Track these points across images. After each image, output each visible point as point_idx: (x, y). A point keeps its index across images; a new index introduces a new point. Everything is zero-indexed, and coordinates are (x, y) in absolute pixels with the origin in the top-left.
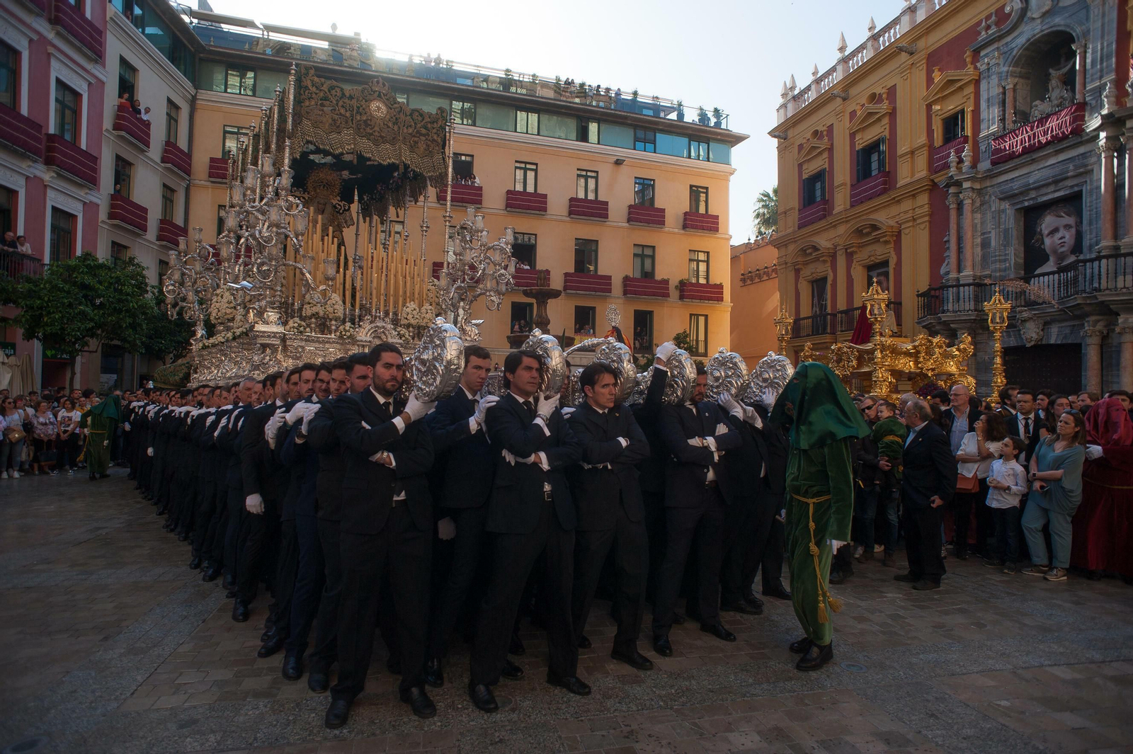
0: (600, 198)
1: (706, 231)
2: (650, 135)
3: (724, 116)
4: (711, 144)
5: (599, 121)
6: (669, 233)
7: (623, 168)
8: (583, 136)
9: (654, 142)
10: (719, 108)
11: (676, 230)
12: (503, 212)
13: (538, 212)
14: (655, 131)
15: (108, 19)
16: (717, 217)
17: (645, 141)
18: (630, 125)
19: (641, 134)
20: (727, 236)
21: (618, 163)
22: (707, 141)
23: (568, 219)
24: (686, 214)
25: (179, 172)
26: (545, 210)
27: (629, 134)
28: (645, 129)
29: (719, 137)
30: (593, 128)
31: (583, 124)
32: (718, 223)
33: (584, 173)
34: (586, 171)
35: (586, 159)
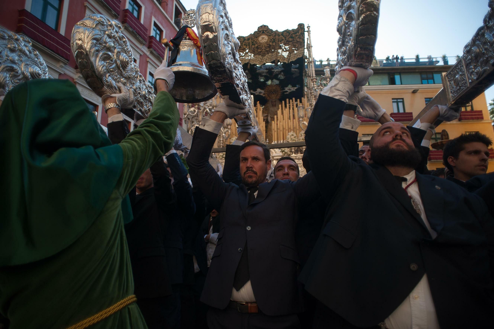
0: (407, 111)
1: (475, 120)
2: (430, 76)
5: (400, 74)
6: (451, 124)
7: (418, 95)
8: (393, 82)
9: (433, 78)
14: (432, 73)
16: (481, 111)
17: (427, 79)
18: (417, 72)
19: (424, 76)
21: (414, 92)
27: (418, 77)
28: (426, 73)
30: (397, 78)
31: (391, 77)
32: (482, 115)
33: (395, 100)
34: (397, 99)
35: (396, 93)
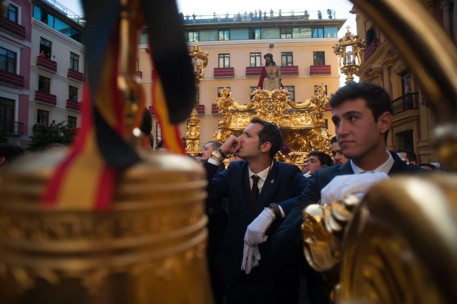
1: (323, 75)
2: (289, 30)
3: (333, 12)
4: (325, 29)
5: (260, 28)
6: (302, 78)
8: (252, 36)
9: (291, 33)
10: (330, 9)
11: (306, 76)
12: (213, 79)
13: (229, 77)
14: (292, 27)
15: (32, 23)
16: (330, 66)
17: (286, 33)
18: (277, 27)
19: (283, 30)
20: (337, 76)
21: (271, 46)
22: (322, 27)
23: (246, 78)
24: (311, 67)
25: (76, 80)
26: (233, 75)
27: (276, 32)
28: (286, 27)
29: (329, 24)
30: (257, 32)
31: (252, 31)
32: (330, 69)
33: (254, 55)
34: (255, 53)
35: (254, 48)
